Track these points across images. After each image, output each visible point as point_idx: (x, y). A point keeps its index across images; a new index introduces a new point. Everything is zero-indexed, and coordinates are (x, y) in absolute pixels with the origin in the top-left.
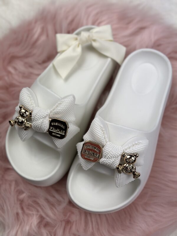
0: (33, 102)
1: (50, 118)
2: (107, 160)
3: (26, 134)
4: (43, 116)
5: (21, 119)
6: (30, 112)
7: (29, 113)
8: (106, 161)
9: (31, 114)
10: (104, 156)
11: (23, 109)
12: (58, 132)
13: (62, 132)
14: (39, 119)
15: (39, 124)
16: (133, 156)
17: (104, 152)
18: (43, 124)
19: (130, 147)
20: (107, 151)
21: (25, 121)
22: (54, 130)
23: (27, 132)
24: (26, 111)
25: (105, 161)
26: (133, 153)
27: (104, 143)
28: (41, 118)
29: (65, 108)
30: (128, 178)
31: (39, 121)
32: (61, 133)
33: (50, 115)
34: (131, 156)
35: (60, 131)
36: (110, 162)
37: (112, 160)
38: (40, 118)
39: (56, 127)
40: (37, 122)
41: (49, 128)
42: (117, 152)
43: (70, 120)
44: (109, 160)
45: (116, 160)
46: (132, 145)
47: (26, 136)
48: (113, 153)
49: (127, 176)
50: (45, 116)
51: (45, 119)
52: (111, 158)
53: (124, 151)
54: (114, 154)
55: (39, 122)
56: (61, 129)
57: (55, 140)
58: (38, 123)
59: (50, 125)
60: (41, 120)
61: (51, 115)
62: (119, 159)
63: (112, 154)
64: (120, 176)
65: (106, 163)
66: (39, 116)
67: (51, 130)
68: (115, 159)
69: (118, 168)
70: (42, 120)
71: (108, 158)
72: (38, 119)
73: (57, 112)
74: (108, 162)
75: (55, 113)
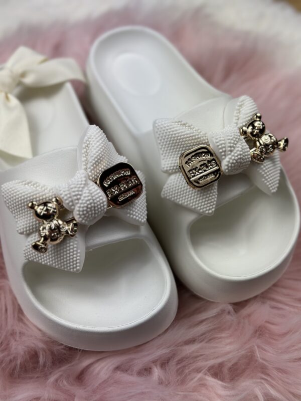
2: (233, 154)
4: (83, 183)
7: (54, 202)
8: (233, 158)
9: (57, 202)
11: (38, 205)
14: (81, 191)
15: (89, 200)
16: (255, 121)
18: (93, 195)
20: (221, 142)
25: (231, 158)
28: (83, 188)
31: (84, 195)
34: (253, 125)
36: (238, 153)
37: (238, 147)
38: (80, 189)
39: (116, 183)
40: (82, 198)
44: (235, 151)
45: (243, 145)
48: (231, 136)
50: (85, 181)
51: (89, 186)
54: (233, 136)
55: (85, 197)
58: (86, 199)
59: (105, 189)
60: (86, 190)
63: (231, 138)
66: (75, 187)
71: (231, 151)
72: (80, 193)
73: (96, 159)
74: (237, 156)
75: (95, 163)
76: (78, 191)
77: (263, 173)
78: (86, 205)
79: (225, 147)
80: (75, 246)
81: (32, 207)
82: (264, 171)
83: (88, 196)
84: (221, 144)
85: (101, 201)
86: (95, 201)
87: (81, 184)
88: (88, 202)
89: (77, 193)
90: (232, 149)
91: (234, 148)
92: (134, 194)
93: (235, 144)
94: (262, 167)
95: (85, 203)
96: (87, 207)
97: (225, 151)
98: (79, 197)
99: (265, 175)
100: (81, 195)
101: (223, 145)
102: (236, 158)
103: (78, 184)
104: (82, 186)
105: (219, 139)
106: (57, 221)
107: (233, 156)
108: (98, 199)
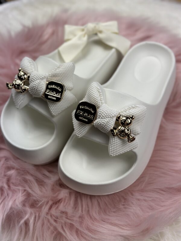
0: (33, 67)
1: (47, 81)
2: (101, 120)
3: (22, 100)
4: (41, 77)
5: (18, 82)
6: (29, 75)
7: (27, 77)
8: (100, 121)
9: (29, 77)
10: (99, 116)
11: (22, 72)
12: (54, 94)
13: (59, 94)
14: (37, 79)
15: (36, 85)
16: (129, 119)
17: (99, 111)
18: (40, 85)
19: (126, 110)
20: (102, 111)
21: (23, 84)
22: (50, 93)
23: (23, 97)
24: (25, 74)
25: (99, 121)
26: (129, 115)
27: (100, 104)
28: (39, 79)
29: (64, 71)
30: (122, 145)
32: (57, 95)
33: (47, 79)
34: (127, 118)
35: (56, 94)
36: (104, 121)
37: (107, 120)
38: (37, 78)
39: (53, 90)
40: (34, 82)
41: (46, 91)
42: (112, 112)
43: (68, 86)
44: (103, 120)
45: (111, 121)
46: (128, 108)
47: (22, 101)
48: (108, 112)
49: (121, 142)
50: (43, 78)
51: (42, 80)
52: (105, 117)
53: (120, 113)
54: (109, 113)
55: (35, 83)
56: (57, 92)
57: (50, 104)
58: (35, 84)
59: (47, 88)
61: (49, 77)
62: (113, 120)
63: (107, 113)
64: (114, 141)
65: (99, 123)
66: (36, 76)
67: (48, 92)
68: (109, 119)
69: (112, 131)
70: (39, 81)
71: (102, 118)
72: (35, 80)
73: (55, 74)
74: (102, 122)
75: (53, 75)
76: (35, 78)
77: (112, 142)
78: (33, 86)
79: (101, 114)
80: (22, 98)
81: (20, 70)
82: (113, 141)
83: (37, 83)
84: (101, 112)
85: (40, 90)
86: (38, 88)
87: (39, 77)
88: (35, 85)
89: (34, 78)
90: (103, 118)
91: (104, 118)
92: (54, 100)
93: (106, 117)
94: (114, 139)
95: (34, 85)
96: (33, 87)
97: (100, 116)
98: (34, 80)
99: (112, 144)
100: (35, 81)
101: (101, 113)
102: (101, 123)
103: (38, 76)
104: (39, 78)
105: (103, 109)
106: (22, 83)
107: (101, 121)
108: (40, 88)
